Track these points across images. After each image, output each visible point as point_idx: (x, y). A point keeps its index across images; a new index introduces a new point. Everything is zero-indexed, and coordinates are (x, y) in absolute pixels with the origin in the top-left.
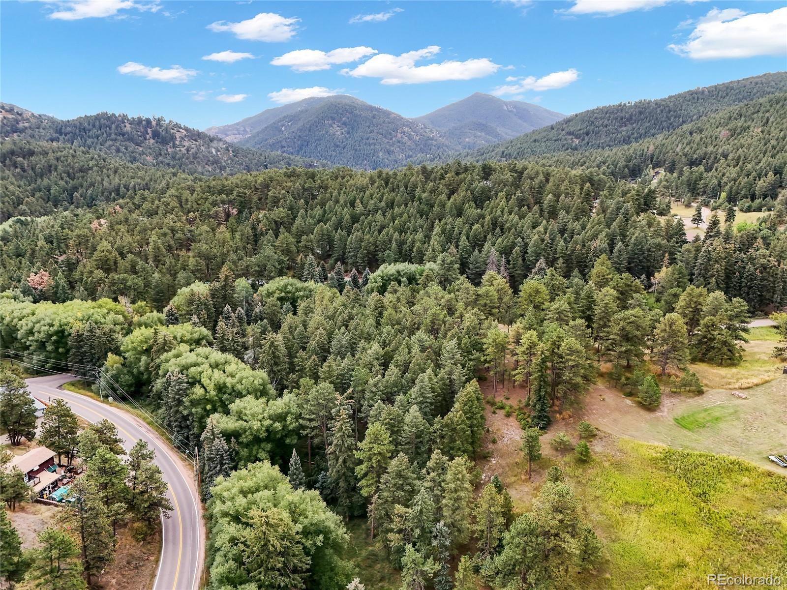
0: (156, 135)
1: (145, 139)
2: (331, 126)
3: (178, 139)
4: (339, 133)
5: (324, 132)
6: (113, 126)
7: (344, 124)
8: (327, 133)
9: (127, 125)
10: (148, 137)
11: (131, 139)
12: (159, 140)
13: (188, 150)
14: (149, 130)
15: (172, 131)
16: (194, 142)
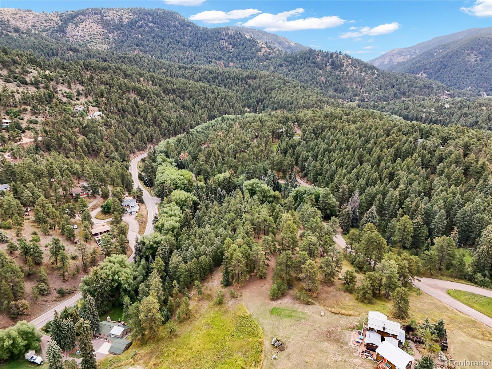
0: (333, 63)
1: (326, 66)
2: (469, 54)
3: (345, 66)
4: (473, 60)
5: (461, 59)
6: (311, 58)
7: (481, 53)
8: (462, 60)
9: (320, 57)
10: (328, 64)
11: (318, 66)
12: (334, 67)
13: (347, 74)
14: (330, 60)
15: (343, 61)
16: (354, 68)
